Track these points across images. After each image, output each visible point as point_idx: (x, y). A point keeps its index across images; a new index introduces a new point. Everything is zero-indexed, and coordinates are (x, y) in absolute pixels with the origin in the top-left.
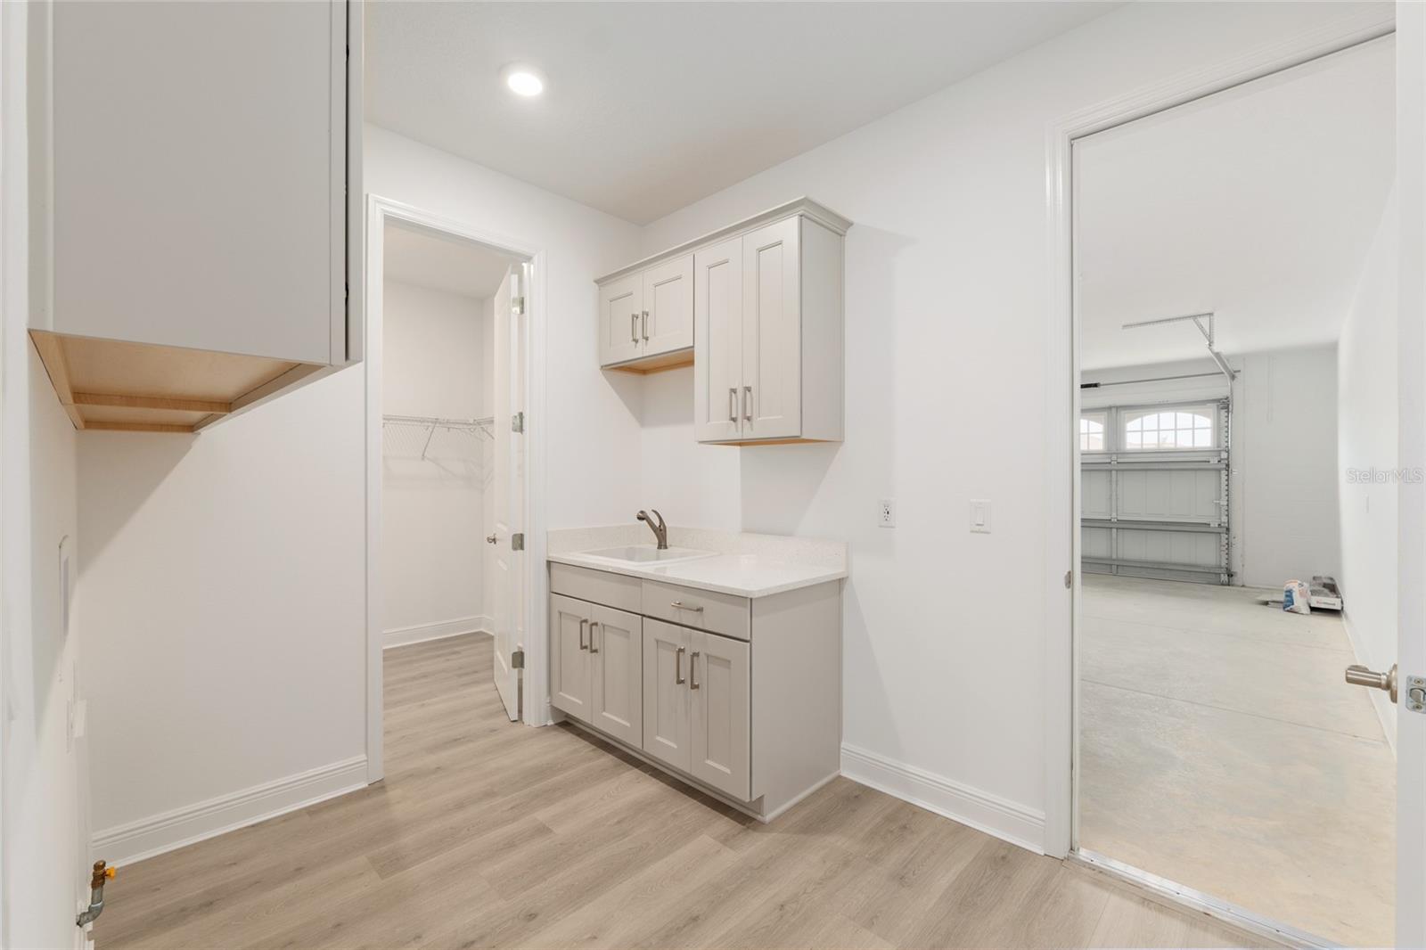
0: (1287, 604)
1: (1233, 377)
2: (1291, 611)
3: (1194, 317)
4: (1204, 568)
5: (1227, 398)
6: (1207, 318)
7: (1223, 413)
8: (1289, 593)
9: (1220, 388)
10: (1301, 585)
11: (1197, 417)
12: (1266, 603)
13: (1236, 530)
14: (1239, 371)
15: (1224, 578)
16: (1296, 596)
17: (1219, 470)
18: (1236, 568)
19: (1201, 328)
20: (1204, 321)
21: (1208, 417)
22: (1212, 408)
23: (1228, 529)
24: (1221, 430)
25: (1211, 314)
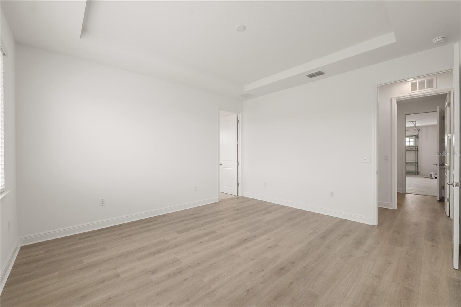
0: (431, 177)
1: (419, 131)
2: (431, 178)
3: (412, 121)
4: (412, 171)
5: (417, 135)
6: (415, 122)
7: (416, 138)
8: (431, 175)
9: (415, 133)
10: (433, 173)
11: (410, 139)
12: (426, 177)
13: (419, 163)
14: (420, 129)
15: (417, 173)
16: (432, 175)
17: (416, 151)
18: (419, 171)
19: (413, 123)
20: (414, 122)
21: (413, 139)
22: (414, 137)
23: (418, 163)
24: (416, 142)
25: (415, 121)
